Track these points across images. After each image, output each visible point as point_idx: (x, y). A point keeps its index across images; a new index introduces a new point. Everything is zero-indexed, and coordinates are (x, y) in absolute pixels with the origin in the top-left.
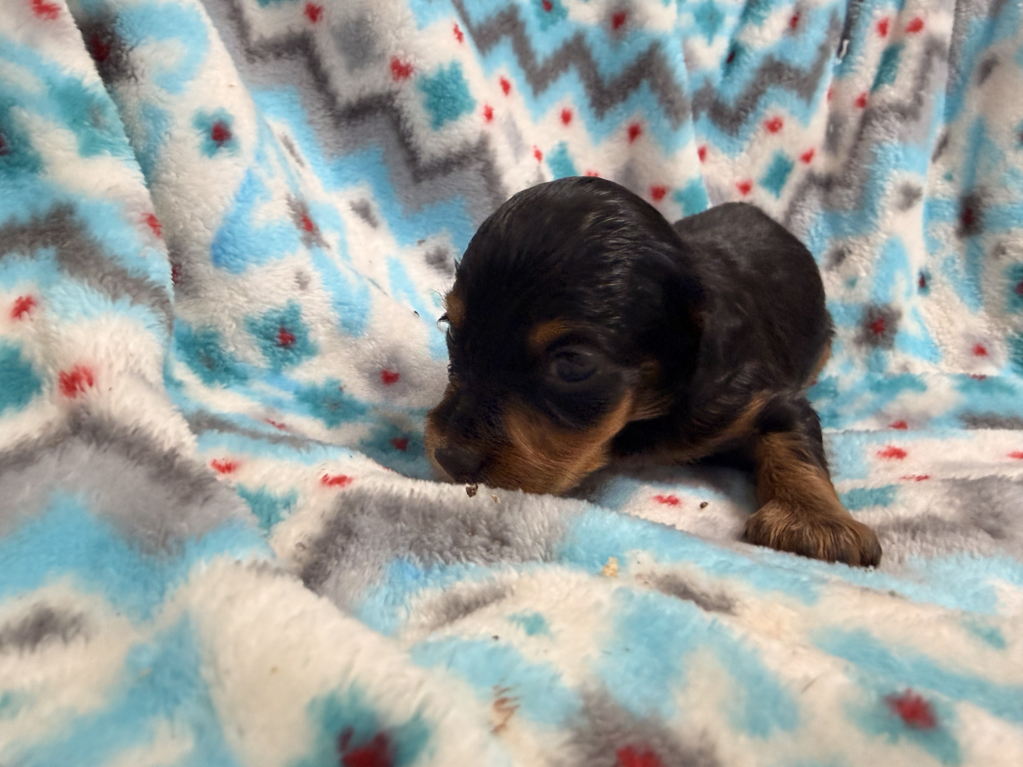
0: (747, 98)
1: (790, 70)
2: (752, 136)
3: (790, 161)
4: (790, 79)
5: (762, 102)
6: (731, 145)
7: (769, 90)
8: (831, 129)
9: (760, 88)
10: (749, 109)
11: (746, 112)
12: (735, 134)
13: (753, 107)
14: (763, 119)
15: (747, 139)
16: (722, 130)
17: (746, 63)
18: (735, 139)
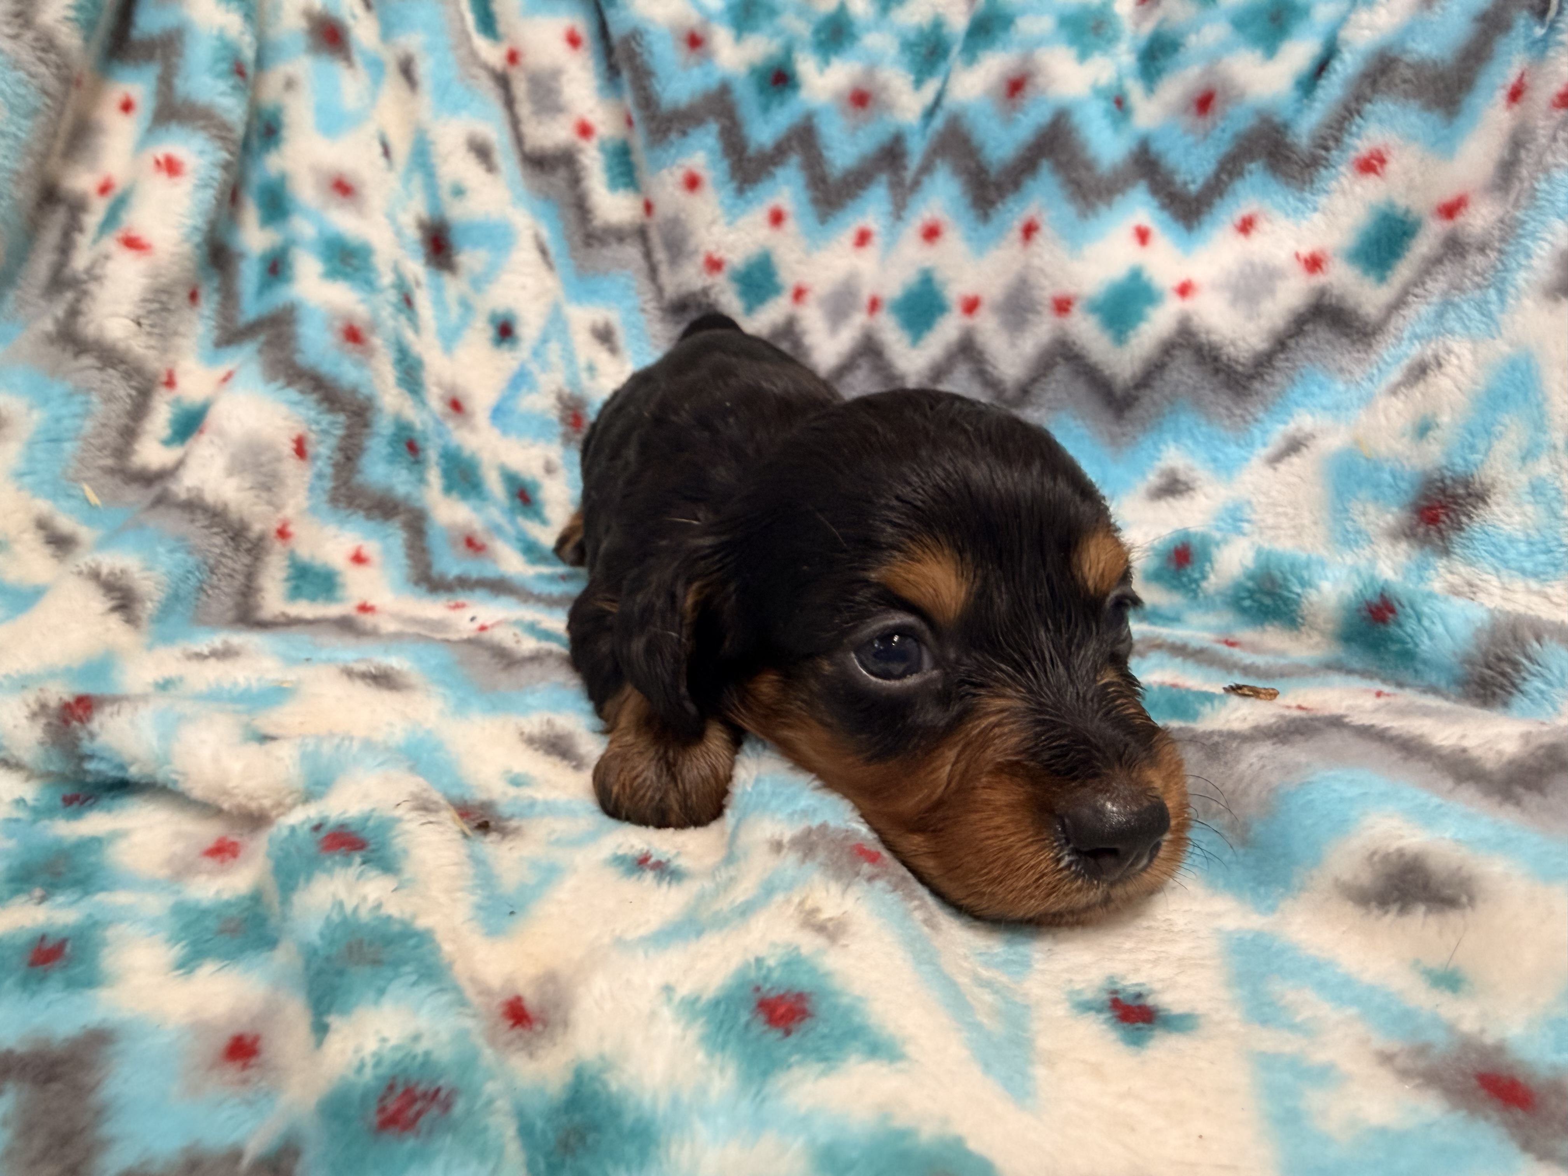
0: (1331, 127)
1: (1408, 65)
2: (1334, 184)
3: (1411, 218)
4: (1405, 81)
5: (1354, 129)
6: (1300, 205)
7: (1368, 107)
8: (1506, 154)
9: (1353, 105)
10: (1331, 143)
11: (1327, 149)
12: (1307, 187)
13: (1337, 140)
14: (1353, 154)
15: (1326, 192)
16: (1288, 184)
17: (1335, 71)
18: (1307, 195)
